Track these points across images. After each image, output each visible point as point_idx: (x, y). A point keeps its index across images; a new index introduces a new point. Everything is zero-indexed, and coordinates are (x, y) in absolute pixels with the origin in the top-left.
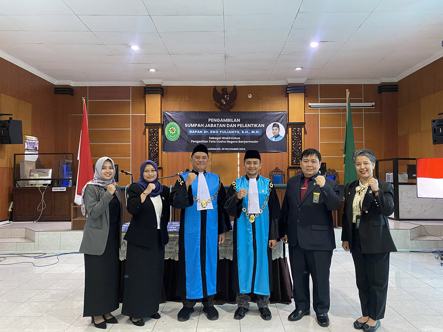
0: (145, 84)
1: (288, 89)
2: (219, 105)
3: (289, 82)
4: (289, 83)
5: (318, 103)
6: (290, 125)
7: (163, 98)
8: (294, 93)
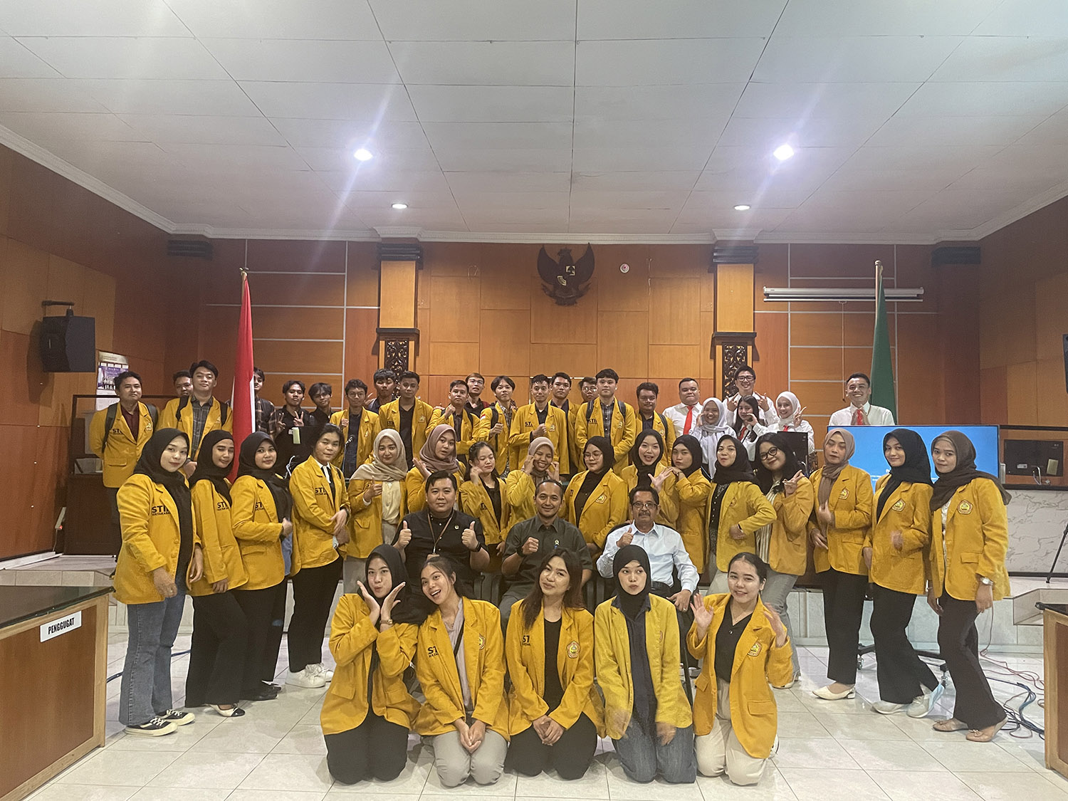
0: (381, 236)
1: (715, 254)
2: (551, 287)
3: (718, 239)
4: (718, 241)
5: (787, 287)
6: (718, 338)
7: (421, 272)
8: (728, 263)
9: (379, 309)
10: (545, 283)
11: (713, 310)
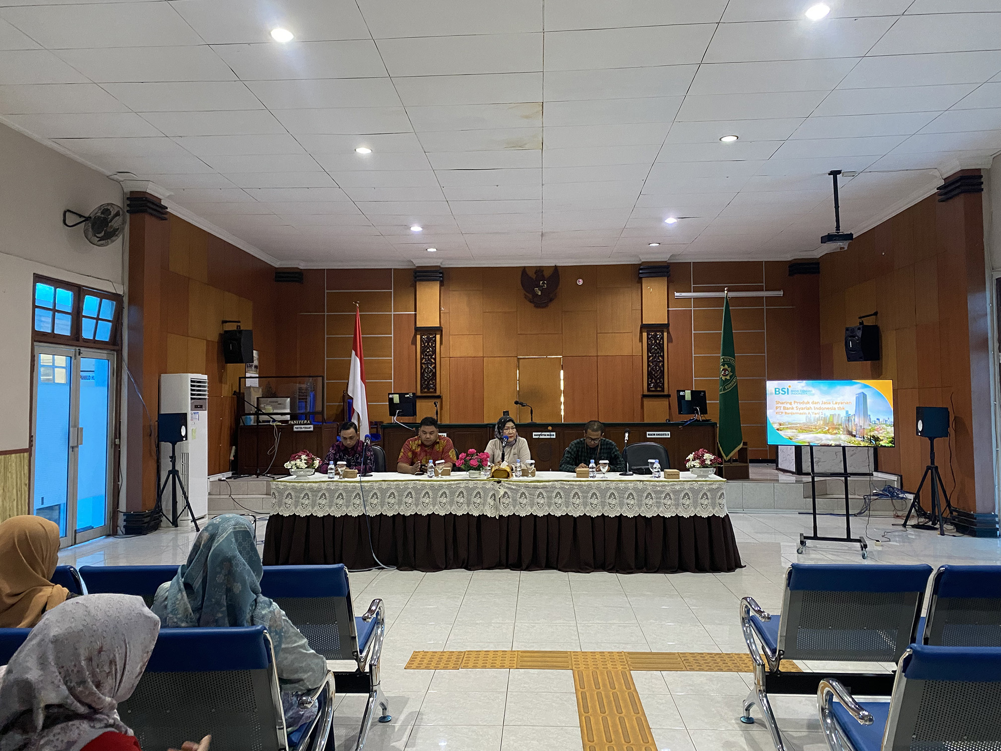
0: (416, 265)
1: (640, 272)
2: (530, 296)
4: (643, 262)
5: (691, 292)
6: (644, 327)
7: (442, 287)
8: (650, 277)
9: (416, 314)
10: (527, 294)
11: (640, 308)
